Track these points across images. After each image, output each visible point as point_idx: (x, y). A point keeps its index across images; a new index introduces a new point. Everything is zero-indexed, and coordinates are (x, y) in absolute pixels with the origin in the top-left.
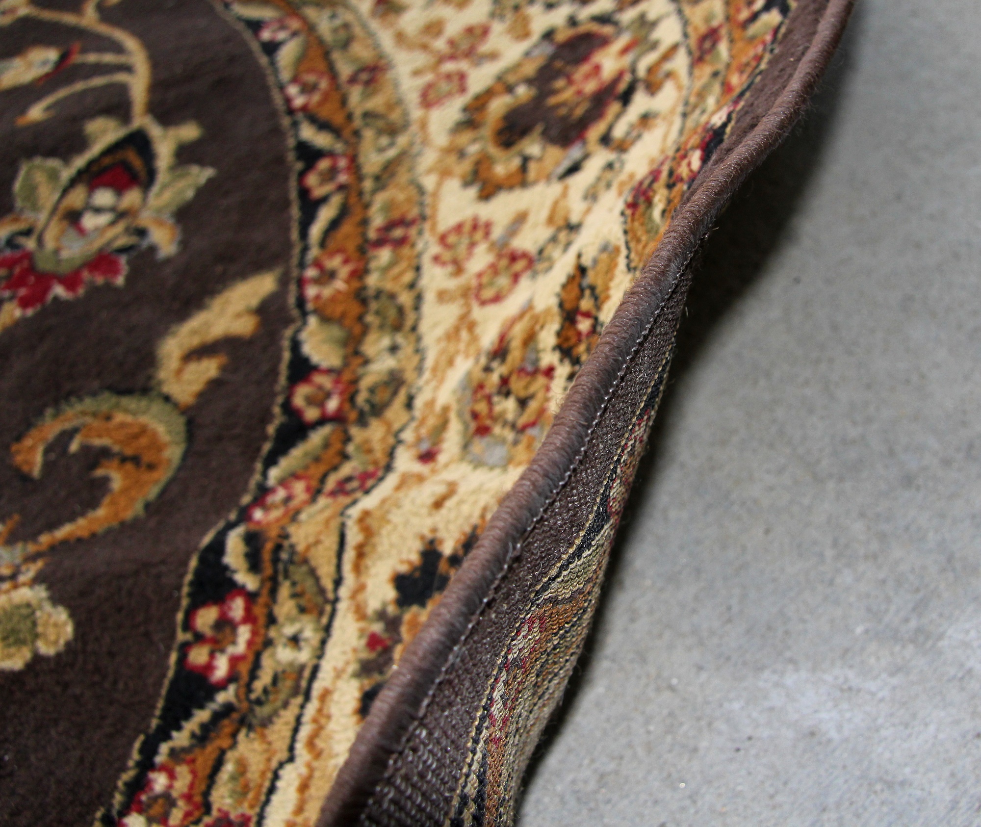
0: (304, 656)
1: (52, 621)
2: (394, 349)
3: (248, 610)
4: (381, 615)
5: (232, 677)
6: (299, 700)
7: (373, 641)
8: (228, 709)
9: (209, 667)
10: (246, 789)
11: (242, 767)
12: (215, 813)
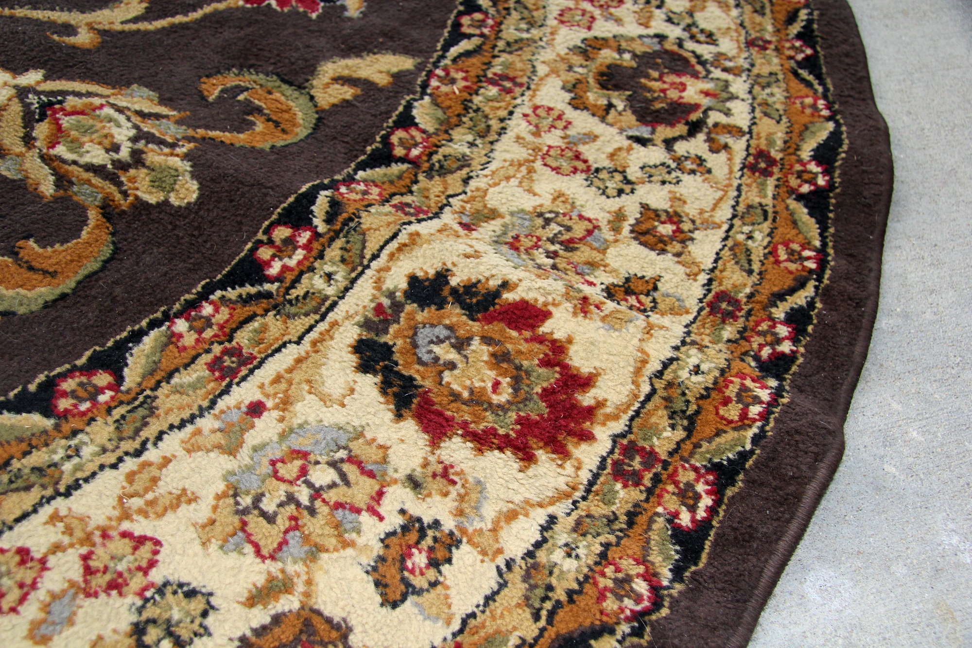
0: (331, 291)
1: (186, 186)
2: (472, 144)
3: (310, 241)
4: (391, 295)
5: (279, 278)
6: (317, 317)
7: (379, 309)
8: (268, 295)
9: (268, 264)
10: (260, 342)
11: (264, 329)
12: (234, 343)
